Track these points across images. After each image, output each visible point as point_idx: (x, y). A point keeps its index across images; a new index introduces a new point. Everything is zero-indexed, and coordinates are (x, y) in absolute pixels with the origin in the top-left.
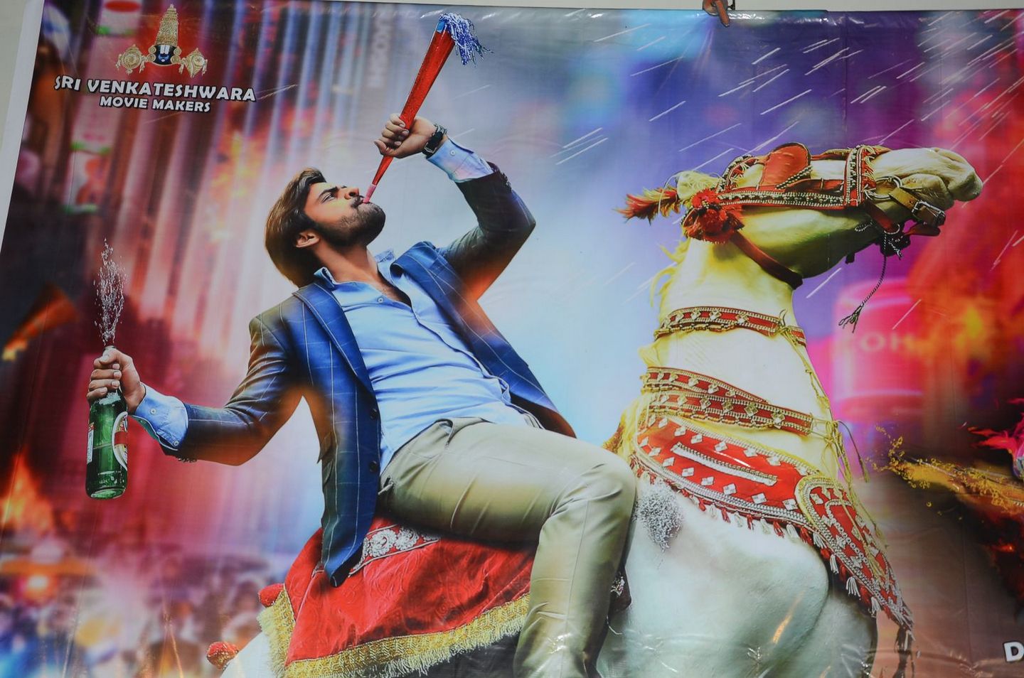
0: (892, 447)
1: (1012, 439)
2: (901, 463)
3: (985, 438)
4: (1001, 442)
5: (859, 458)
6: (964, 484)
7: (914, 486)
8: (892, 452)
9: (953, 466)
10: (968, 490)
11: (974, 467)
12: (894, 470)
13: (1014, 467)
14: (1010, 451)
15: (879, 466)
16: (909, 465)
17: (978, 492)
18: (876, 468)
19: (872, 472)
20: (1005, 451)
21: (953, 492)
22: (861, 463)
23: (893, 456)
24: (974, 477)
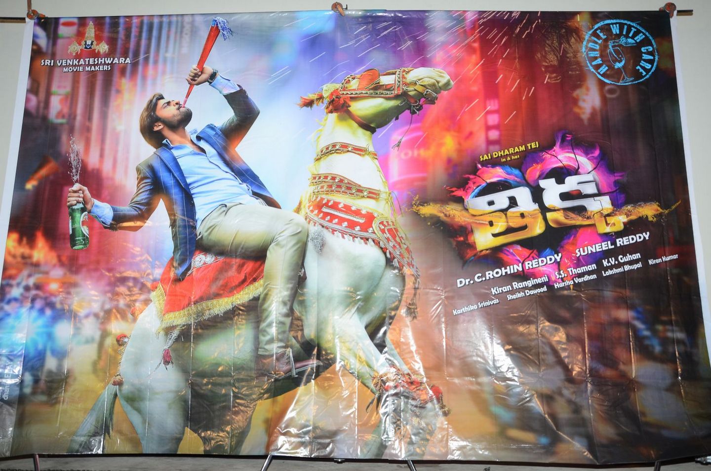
0: (413, 200)
1: (464, 192)
2: (418, 206)
3: (453, 192)
4: (459, 193)
5: (400, 207)
6: (443, 213)
7: (423, 216)
8: (414, 202)
9: (439, 205)
10: (446, 215)
11: (448, 205)
12: (415, 210)
13: (465, 204)
14: (463, 197)
15: (408, 209)
16: (421, 207)
17: (449, 216)
18: (407, 210)
19: (405, 212)
20: (461, 197)
21: (439, 217)
22: (401, 209)
23: (414, 204)
24: (448, 209)
